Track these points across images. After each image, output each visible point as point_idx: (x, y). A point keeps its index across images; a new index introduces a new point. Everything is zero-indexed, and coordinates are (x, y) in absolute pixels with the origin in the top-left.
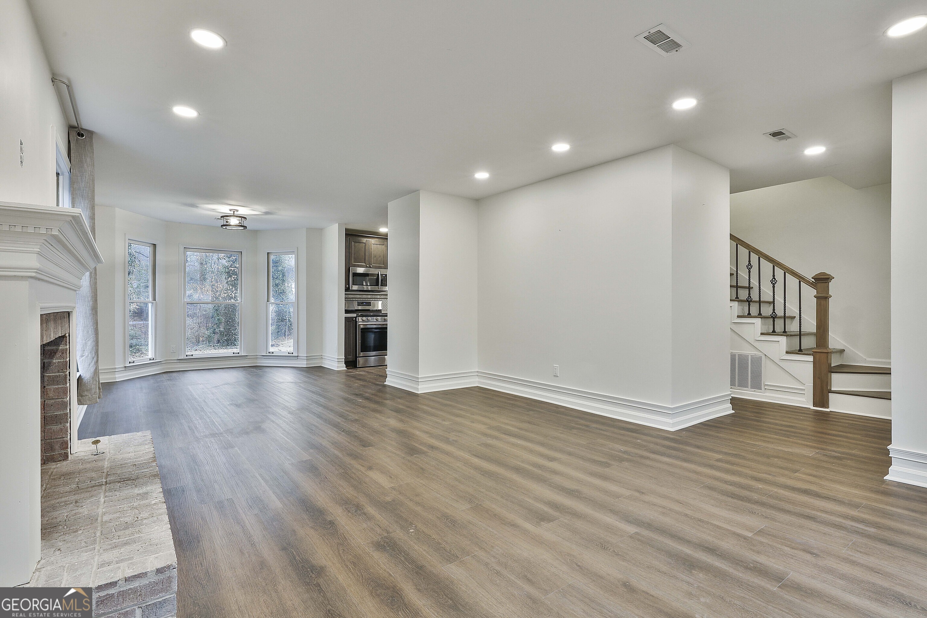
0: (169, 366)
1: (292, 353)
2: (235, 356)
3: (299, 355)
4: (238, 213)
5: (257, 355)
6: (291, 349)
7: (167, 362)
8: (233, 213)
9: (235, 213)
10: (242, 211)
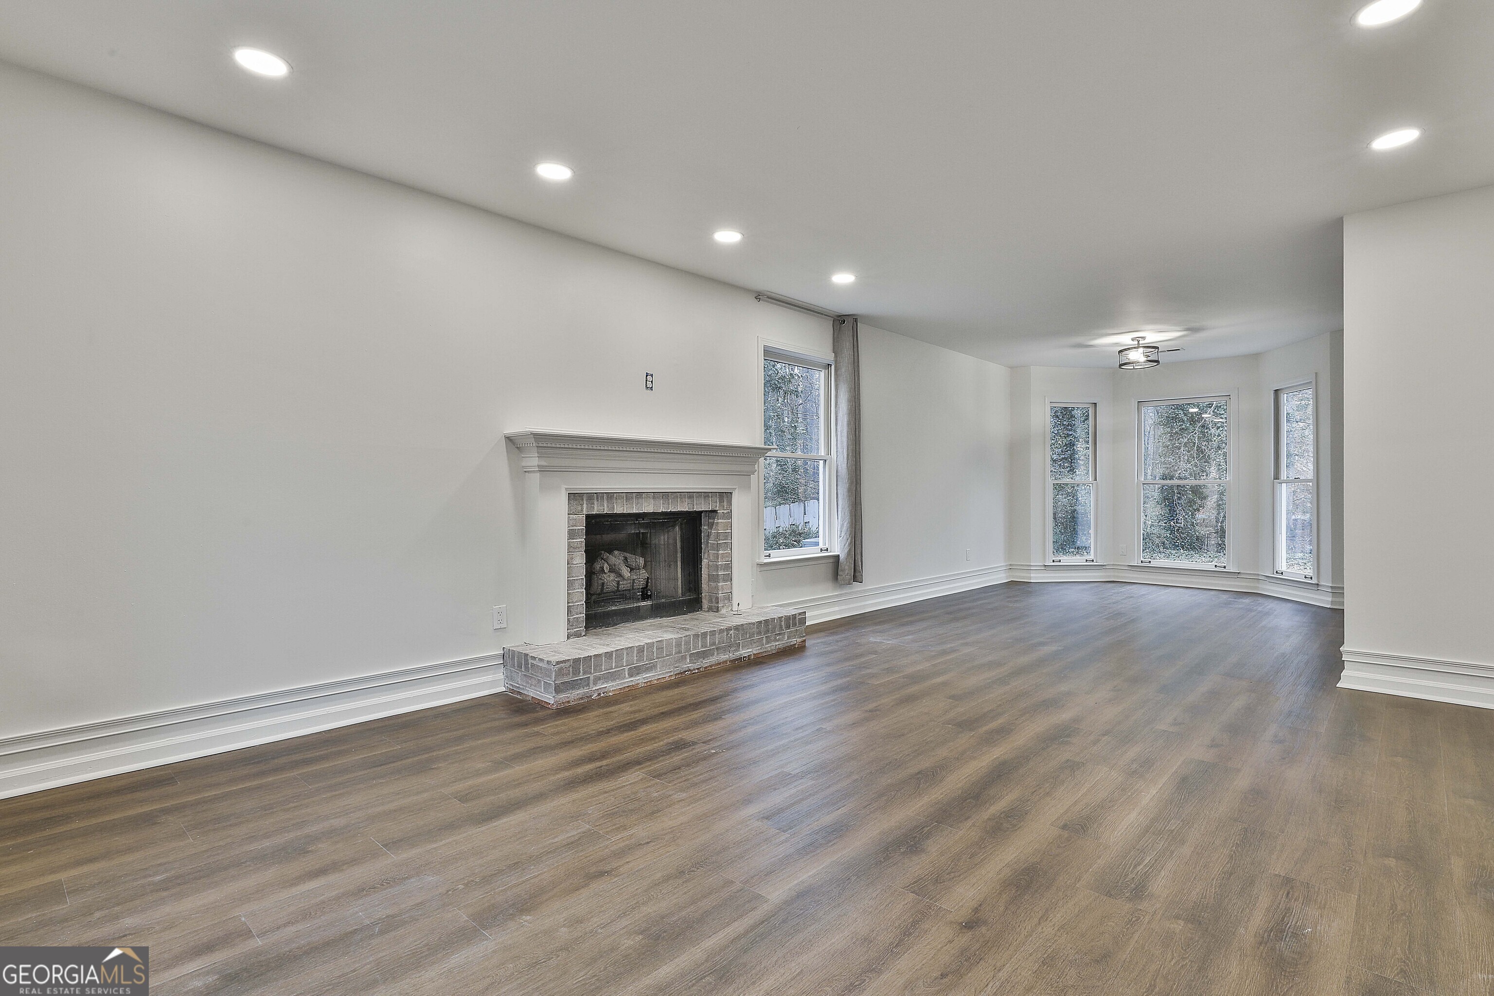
0: (1116, 574)
1: (1311, 578)
2: (1218, 571)
3: (1322, 583)
4: (1146, 341)
5: (1258, 575)
6: (1309, 572)
7: (1115, 568)
8: (1137, 342)
9: (1140, 342)
10: (1152, 336)
